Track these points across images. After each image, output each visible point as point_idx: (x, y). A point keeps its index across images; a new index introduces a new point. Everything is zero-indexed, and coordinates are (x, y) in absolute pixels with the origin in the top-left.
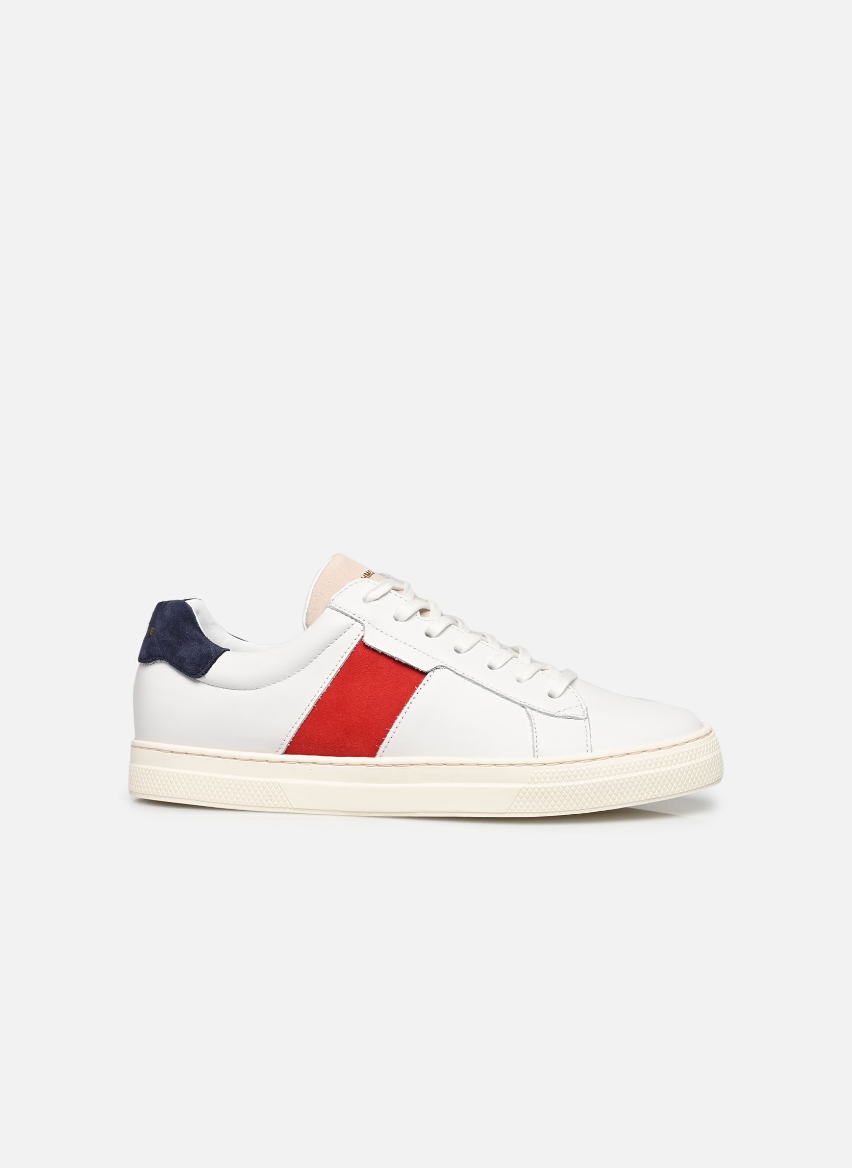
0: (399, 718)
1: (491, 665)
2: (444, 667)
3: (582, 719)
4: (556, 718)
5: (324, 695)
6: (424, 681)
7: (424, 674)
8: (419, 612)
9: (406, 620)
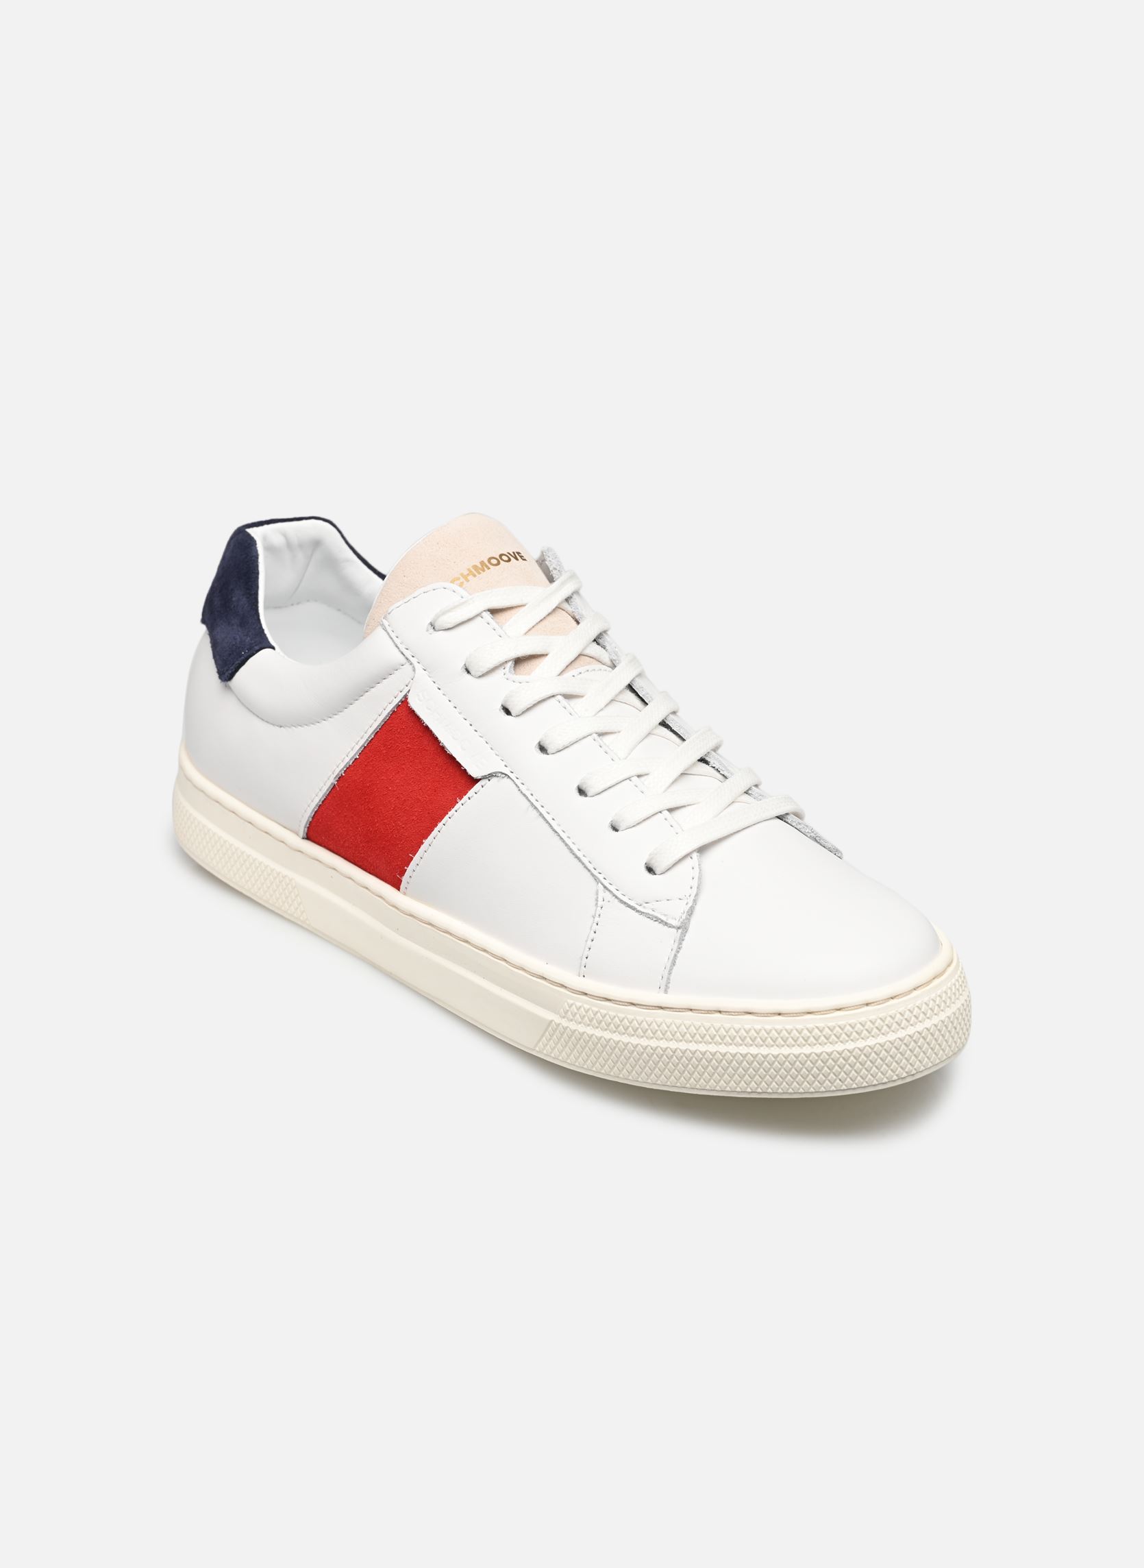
0: (426, 842)
1: (583, 788)
2: (506, 775)
3: (674, 927)
4: (637, 914)
5: (349, 769)
6: (471, 793)
7: (475, 781)
8: (510, 664)
9: (480, 677)
